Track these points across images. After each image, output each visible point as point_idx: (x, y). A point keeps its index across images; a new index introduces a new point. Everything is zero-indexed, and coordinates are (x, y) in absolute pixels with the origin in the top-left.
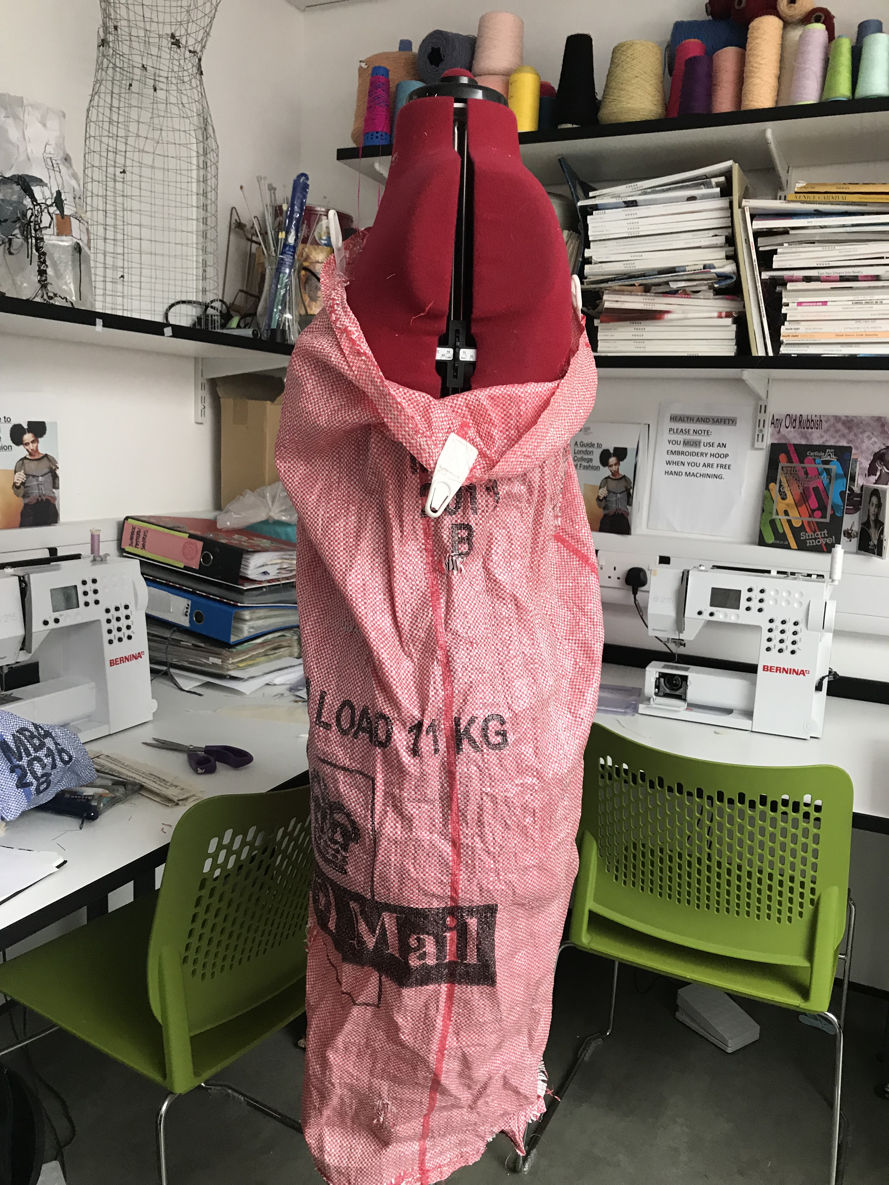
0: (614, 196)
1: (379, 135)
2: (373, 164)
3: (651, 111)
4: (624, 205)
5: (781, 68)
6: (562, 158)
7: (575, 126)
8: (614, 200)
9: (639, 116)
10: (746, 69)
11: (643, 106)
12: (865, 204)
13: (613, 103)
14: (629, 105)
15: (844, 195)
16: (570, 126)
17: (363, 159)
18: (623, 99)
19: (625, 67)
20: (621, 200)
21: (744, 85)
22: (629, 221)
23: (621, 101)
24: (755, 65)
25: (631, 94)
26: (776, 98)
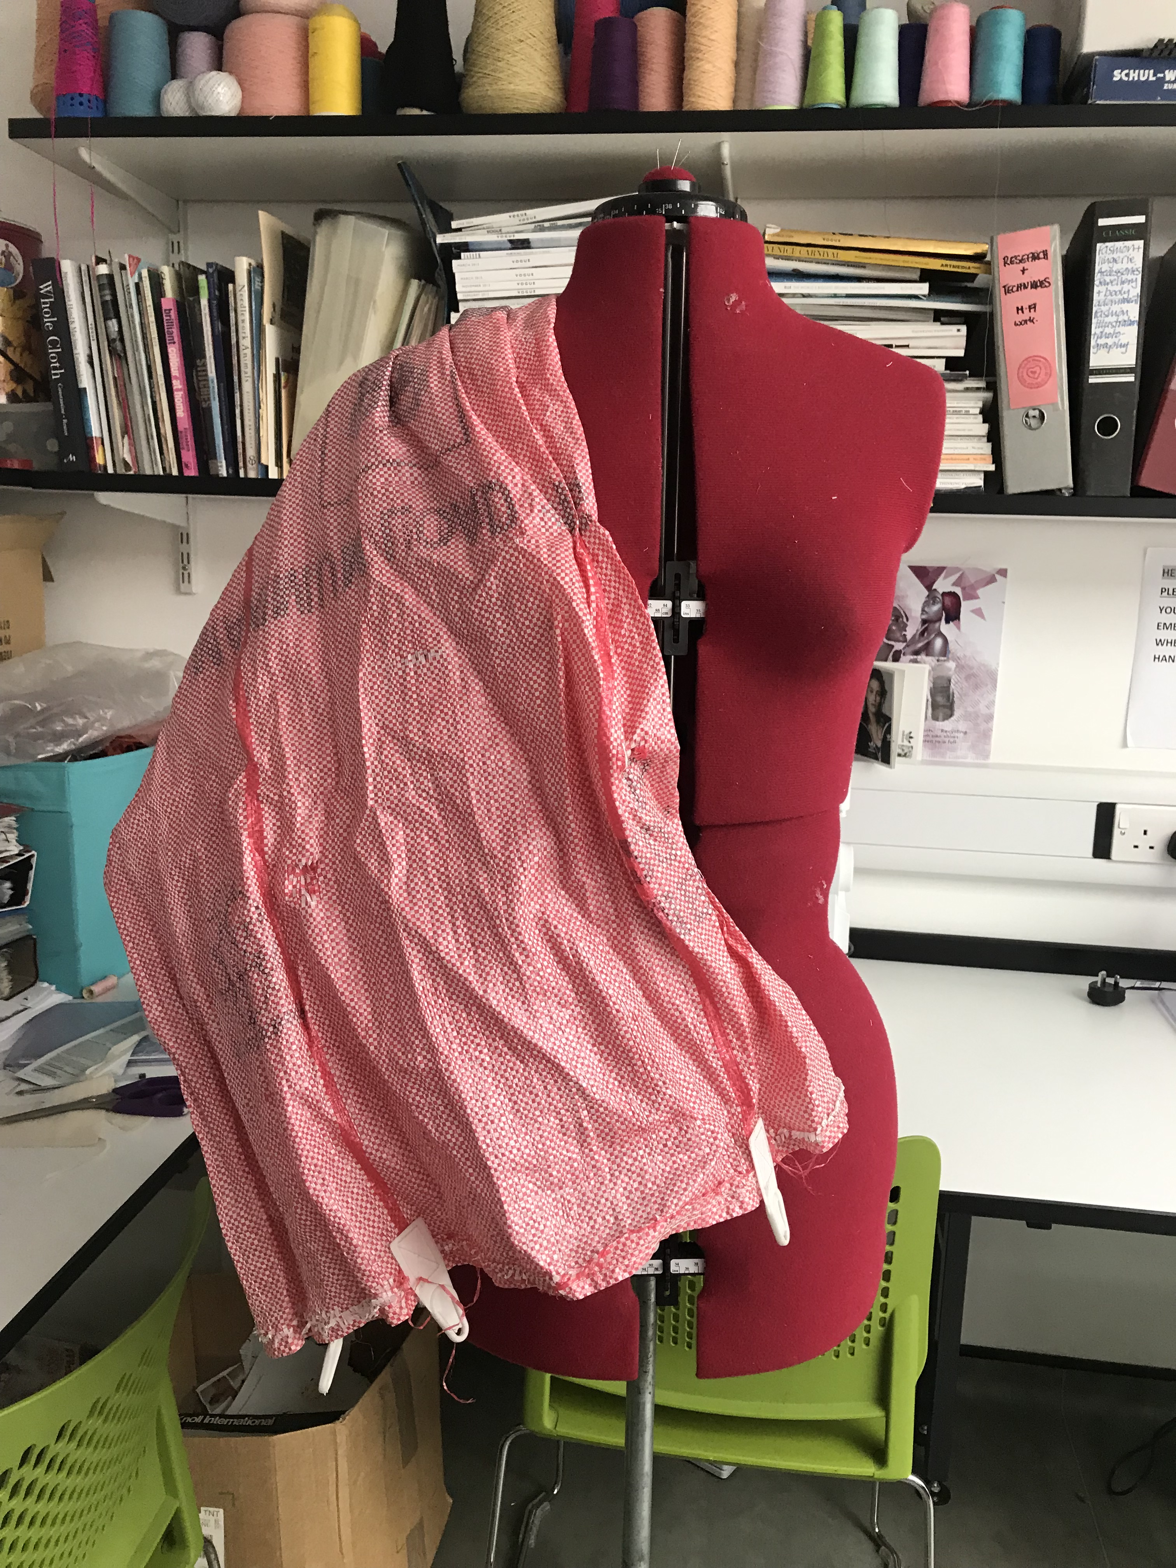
0: (490, 230)
1: (84, 100)
2: (76, 150)
3: (545, 98)
4: (509, 245)
5: (738, 49)
6: (404, 163)
7: (425, 113)
8: (493, 238)
9: (528, 106)
10: (689, 45)
11: (532, 89)
12: (863, 266)
13: (485, 80)
14: (512, 87)
15: (835, 251)
16: (416, 112)
17: (57, 140)
18: (501, 75)
19: (501, 24)
20: (505, 238)
21: (686, 73)
22: (518, 272)
23: (499, 79)
24: (703, 41)
25: (515, 69)
26: (733, 95)
